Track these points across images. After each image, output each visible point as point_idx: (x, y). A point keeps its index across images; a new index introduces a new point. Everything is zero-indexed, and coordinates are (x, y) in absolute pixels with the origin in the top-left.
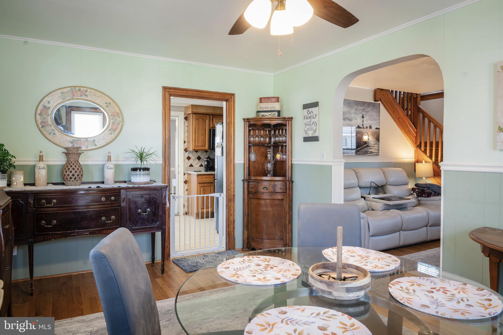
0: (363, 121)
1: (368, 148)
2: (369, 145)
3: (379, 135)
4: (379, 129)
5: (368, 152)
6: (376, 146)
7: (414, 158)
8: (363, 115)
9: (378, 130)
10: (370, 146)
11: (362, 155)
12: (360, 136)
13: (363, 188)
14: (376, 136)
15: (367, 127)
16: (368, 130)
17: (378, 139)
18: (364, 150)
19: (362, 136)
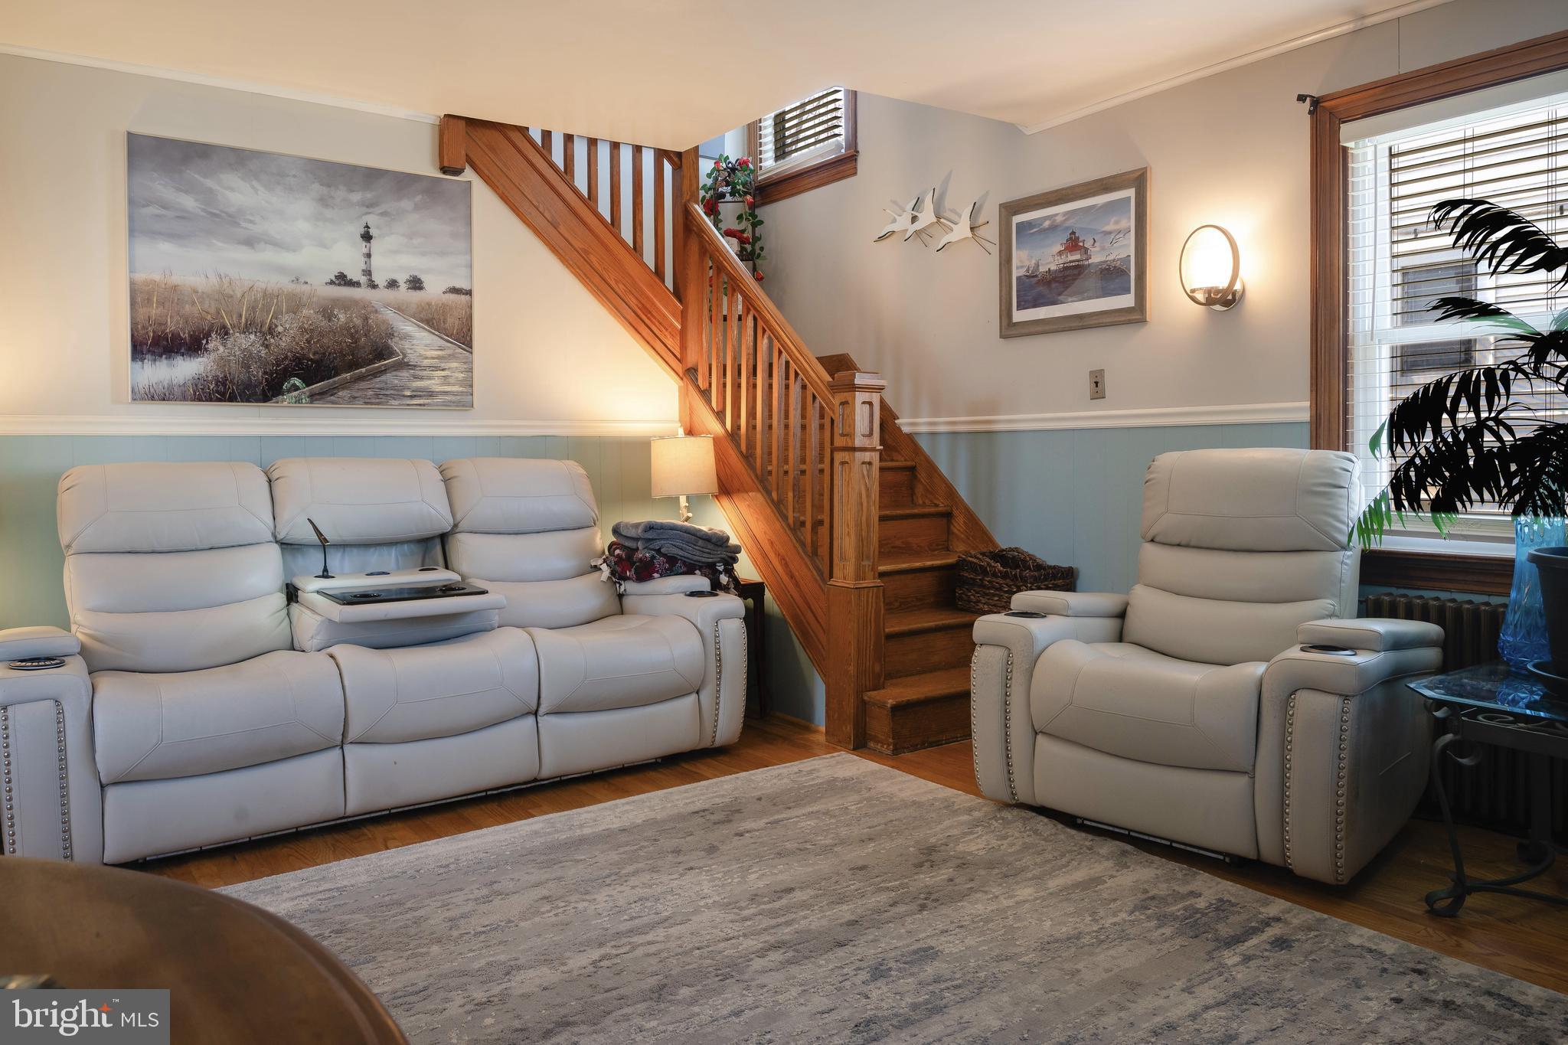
0: (369, 256)
1: (405, 374)
2: (412, 358)
3: (470, 317)
4: (469, 293)
5: (408, 393)
6: (455, 365)
7: (678, 419)
8: (367, 227)
9: (464, 298)
10: (415, 366)
11: (366, 403)
12: (352, 321)
13: (348, 549)
14: (452, 322)
15: (393, 284)
16: (403, 293)
17: (464, 337)
18: (377, 382)
19: (366, 319)
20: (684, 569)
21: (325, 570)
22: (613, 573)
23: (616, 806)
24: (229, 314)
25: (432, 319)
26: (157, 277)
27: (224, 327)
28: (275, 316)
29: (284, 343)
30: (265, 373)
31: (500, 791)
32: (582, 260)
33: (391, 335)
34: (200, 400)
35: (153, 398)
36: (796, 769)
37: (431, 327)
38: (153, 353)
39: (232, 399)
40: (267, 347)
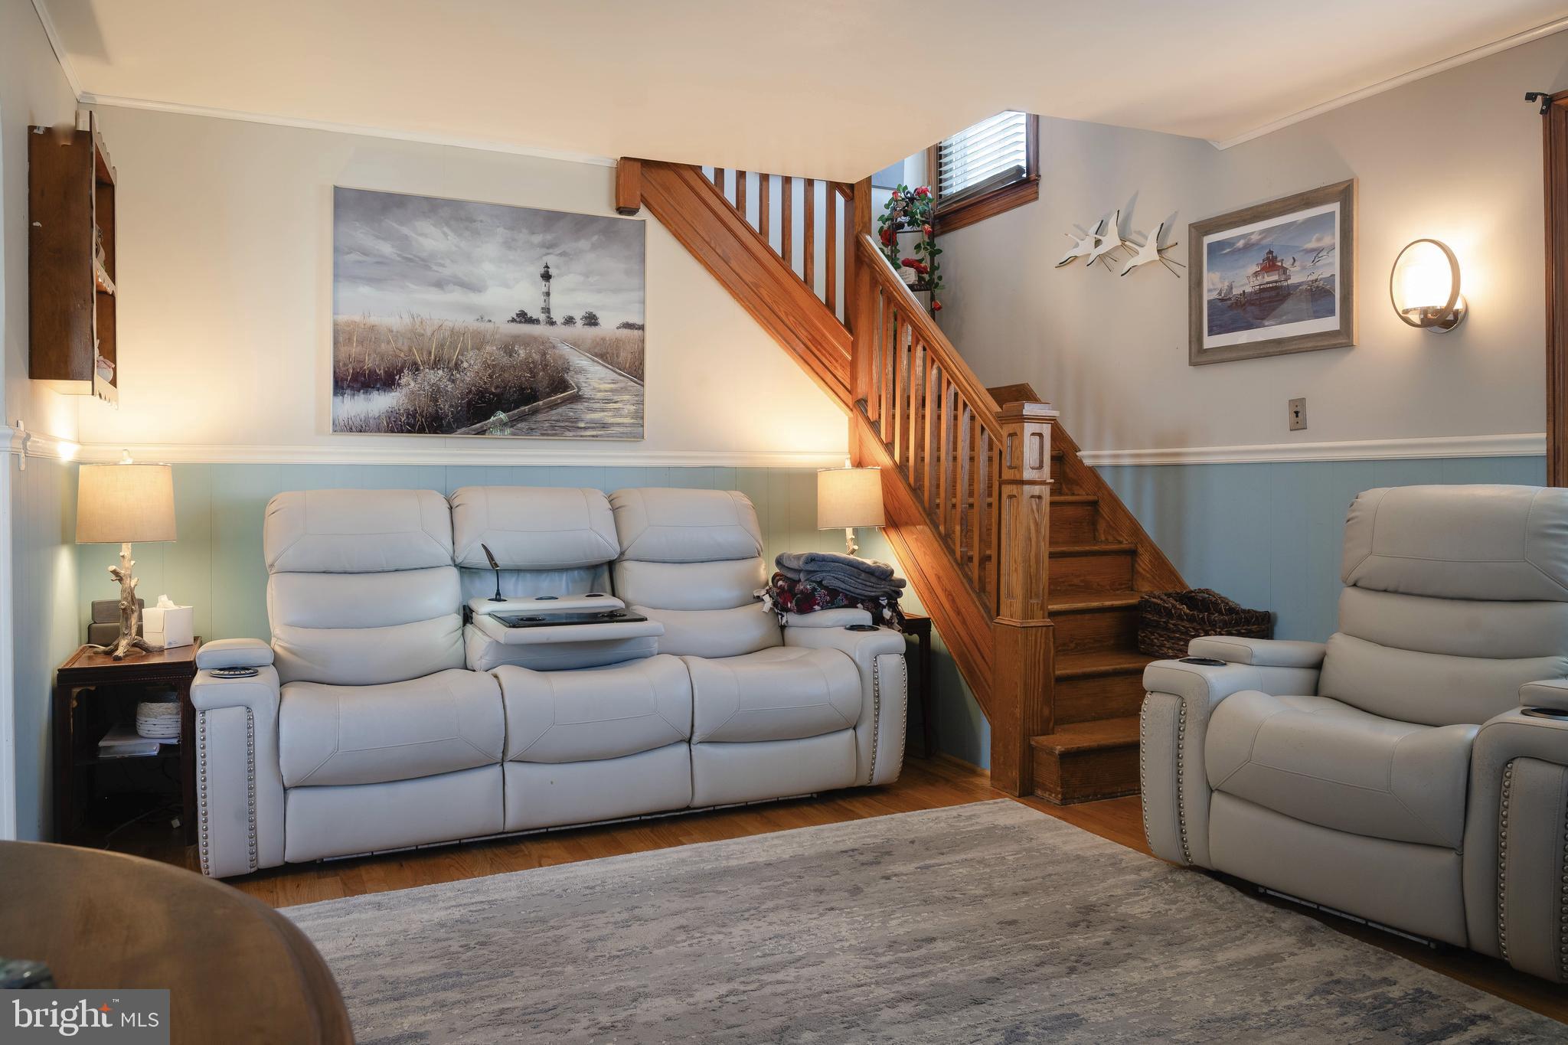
0: (548, 294)
1: (579, 406)
2: (586, 392)
3: (642, 352)
4: (642, 328)
5: (582, 425)
6: (626, 397)
7: (847, 451)
8: (547, 267)
9: (636, 332)
10: (589, 399)
11: (543, 435)
12: (531, 357)
13: (522, 574)
14: (625, 356)
15: (569, 321)
16: (579, 329)
17: (636, 372)
18: (554, 414)
19: (544, 354)
20: (846, 602)
21: (498, 593)
22: (775, 604)
23: (766, 839)
24: (421, 351)
25: (605, 354)
26: (357, 318)
27: (415, 363)
28: (461, 353)
29: (469, 377)
30: (451, 406)
31: (654, 817)
32: (752, 293)
33: (567, 370)
34: (392, 431)
35: (351, 430)
36: (955, 813)
37: (604, 361)
38: (352, 388)
39: (421, 431)
40: (453, 381)
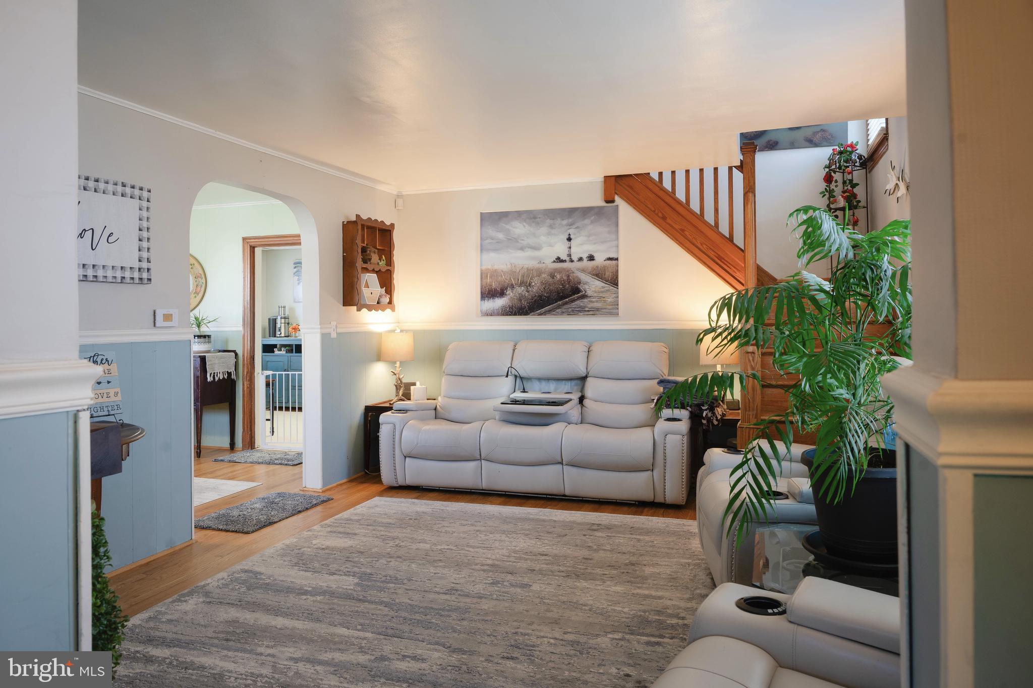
0: (570, 248)
1: (586, 300)
2: (589, 293)
3: (617, 271)
4: (617, 259)
5: (587, 309)
6: (609, 295)
8: (570, 235)
9: (614, 262)
10: (590, 296)
11: (568, 315)
12: (562, 278)
13: (546, 380)
14: (608, 274)
15: (581, 259)
16: (586, 263)
17: (614, 282)
18: (574, 305)
19: (569, 276)
21: (524, 389)
24: (514, 279)
25: (598, 274)
26: (489, 267)
27: (512, 285)
28: (531, 279)
29: (535, 289)
30: (527, 303)
33: (580, 283)
34: (504, 315)
35: (487, 315)
37: (598, 277)
38: (488, 297)
39: (515, 314)
40: (528, 292)
